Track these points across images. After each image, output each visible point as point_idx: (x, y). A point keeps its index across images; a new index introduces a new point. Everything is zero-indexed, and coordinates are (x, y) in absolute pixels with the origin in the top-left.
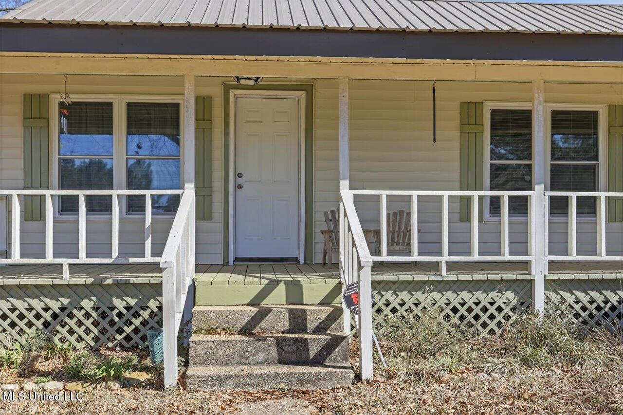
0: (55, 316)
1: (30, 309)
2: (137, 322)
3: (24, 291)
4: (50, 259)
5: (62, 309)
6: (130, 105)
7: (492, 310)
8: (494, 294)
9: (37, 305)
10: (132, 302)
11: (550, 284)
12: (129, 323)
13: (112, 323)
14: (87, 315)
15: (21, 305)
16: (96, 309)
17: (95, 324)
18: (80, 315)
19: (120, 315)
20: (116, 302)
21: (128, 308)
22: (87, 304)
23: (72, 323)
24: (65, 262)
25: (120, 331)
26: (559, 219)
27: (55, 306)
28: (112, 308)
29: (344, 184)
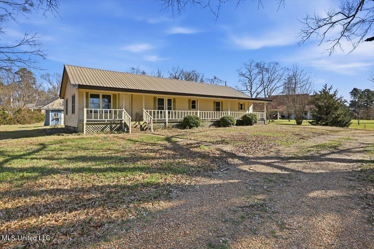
0: (104, 128)
1: (100, 127)
2: (116, 128)
3: (99, 124)
4: (104, 119)
5: (105, 127)
6: (102, 95)
7: (161, 126)
8: (162, 124)
9: (101, 126)
10: (115, 125)
11: (168, 122)
12: (115, 128)
13: (112, 128)
14: (109, 127)
15: (99, 126)
16: (110, 126)
17: (110, 129)
18: (108, 127)
19: (113, 127)
20: (113, 125)
21: (115, 126)
22: (109, 126)
23: (106, 128)
24: (106, 120)
25: (114, 130)
26: (169, 114)
27: (104, 126)
28: (112, 126)
29: (144, 109)
